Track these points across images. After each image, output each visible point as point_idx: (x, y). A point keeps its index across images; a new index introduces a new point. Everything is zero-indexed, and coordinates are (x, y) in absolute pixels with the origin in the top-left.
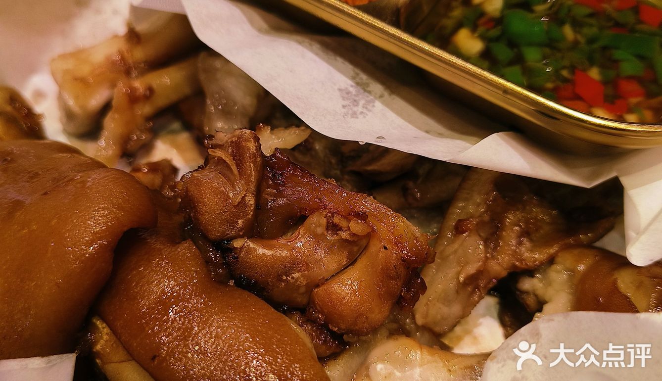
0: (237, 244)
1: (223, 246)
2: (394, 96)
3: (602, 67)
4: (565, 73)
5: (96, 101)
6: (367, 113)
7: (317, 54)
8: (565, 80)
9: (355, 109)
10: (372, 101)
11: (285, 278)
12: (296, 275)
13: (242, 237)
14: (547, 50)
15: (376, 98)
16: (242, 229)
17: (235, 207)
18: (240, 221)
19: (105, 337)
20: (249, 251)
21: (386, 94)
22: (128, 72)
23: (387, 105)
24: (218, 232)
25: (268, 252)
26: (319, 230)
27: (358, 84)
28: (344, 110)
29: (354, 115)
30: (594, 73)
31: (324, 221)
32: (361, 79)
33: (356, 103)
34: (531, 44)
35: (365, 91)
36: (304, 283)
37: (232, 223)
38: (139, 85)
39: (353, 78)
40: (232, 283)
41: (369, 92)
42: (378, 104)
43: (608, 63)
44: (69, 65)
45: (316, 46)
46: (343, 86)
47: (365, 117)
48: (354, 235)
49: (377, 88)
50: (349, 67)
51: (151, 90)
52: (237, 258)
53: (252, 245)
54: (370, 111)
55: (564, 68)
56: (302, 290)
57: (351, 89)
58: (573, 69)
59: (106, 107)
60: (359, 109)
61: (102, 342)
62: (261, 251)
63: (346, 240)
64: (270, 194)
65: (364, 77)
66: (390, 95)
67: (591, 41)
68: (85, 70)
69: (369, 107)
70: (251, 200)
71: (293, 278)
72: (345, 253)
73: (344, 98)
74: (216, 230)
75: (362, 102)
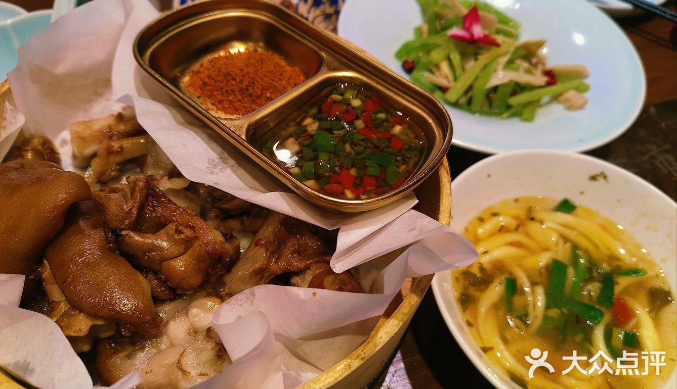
0: (124, 233)
1: (116, 233)
2: (240, 167)
3: (358, 169)
4: (337, 169)
5: (89, 151)
6: (220, 173)
7: (203, 139)
8: (335, 172)
9: (214, 170)
10: (226, 168)
11: (147, 254)
12: (154, 253)
13: (128, 229)
14: (332, 155)
15: (228, 167)
16: (127, 225)
17: (125, 213)
18: (127, 221)
19: (48, 271)
20: (130, 237)
21: (236, 166)
22: (111, 138)
23: (233, 171)
24: (115, 225)
25: (141, 240)
26: (171, 232)
27: (221, 158)
28: (206, 170)
29: (212, 173)
30: (353, 172)
31: (174, 227)
32: (225, 156)
33: (215, 167)
34: (324, 151)
35: (224, 162)
36: (159, 258)
37: (123, 222)
38: (116, 145)
39: (219, 154)
40: (118, 252)
41: (226, 163)
42: (228, 170)
43: (362, 167)
44: (79, 129)
45: (205, 136)
46: (212, 157)
47: (217, 175)
48: (187, 237)
49: (232, 162)
50: (219, 149)
51: (121, 148)
52: (123, 240)
53: (132, 235)
54: (222, 172)
55: (337, 166)
56: (157, 262)
57: (216, 160)
58: (341, 167)
59: (94, 155)
60: (216, 170)
61: (47, 273)
62: (137, 238)
63: (183, 239)
64: (149, 210)
65: (226, 155)
66: (238, 166)
67: (357, 154)
68: (87, 133)
69: (222, 170)
70: (135, 211)
71: (152, 255)
72: (183, 246)
73: (209, 164)
74: (114, 224)
75: (219, 168)
